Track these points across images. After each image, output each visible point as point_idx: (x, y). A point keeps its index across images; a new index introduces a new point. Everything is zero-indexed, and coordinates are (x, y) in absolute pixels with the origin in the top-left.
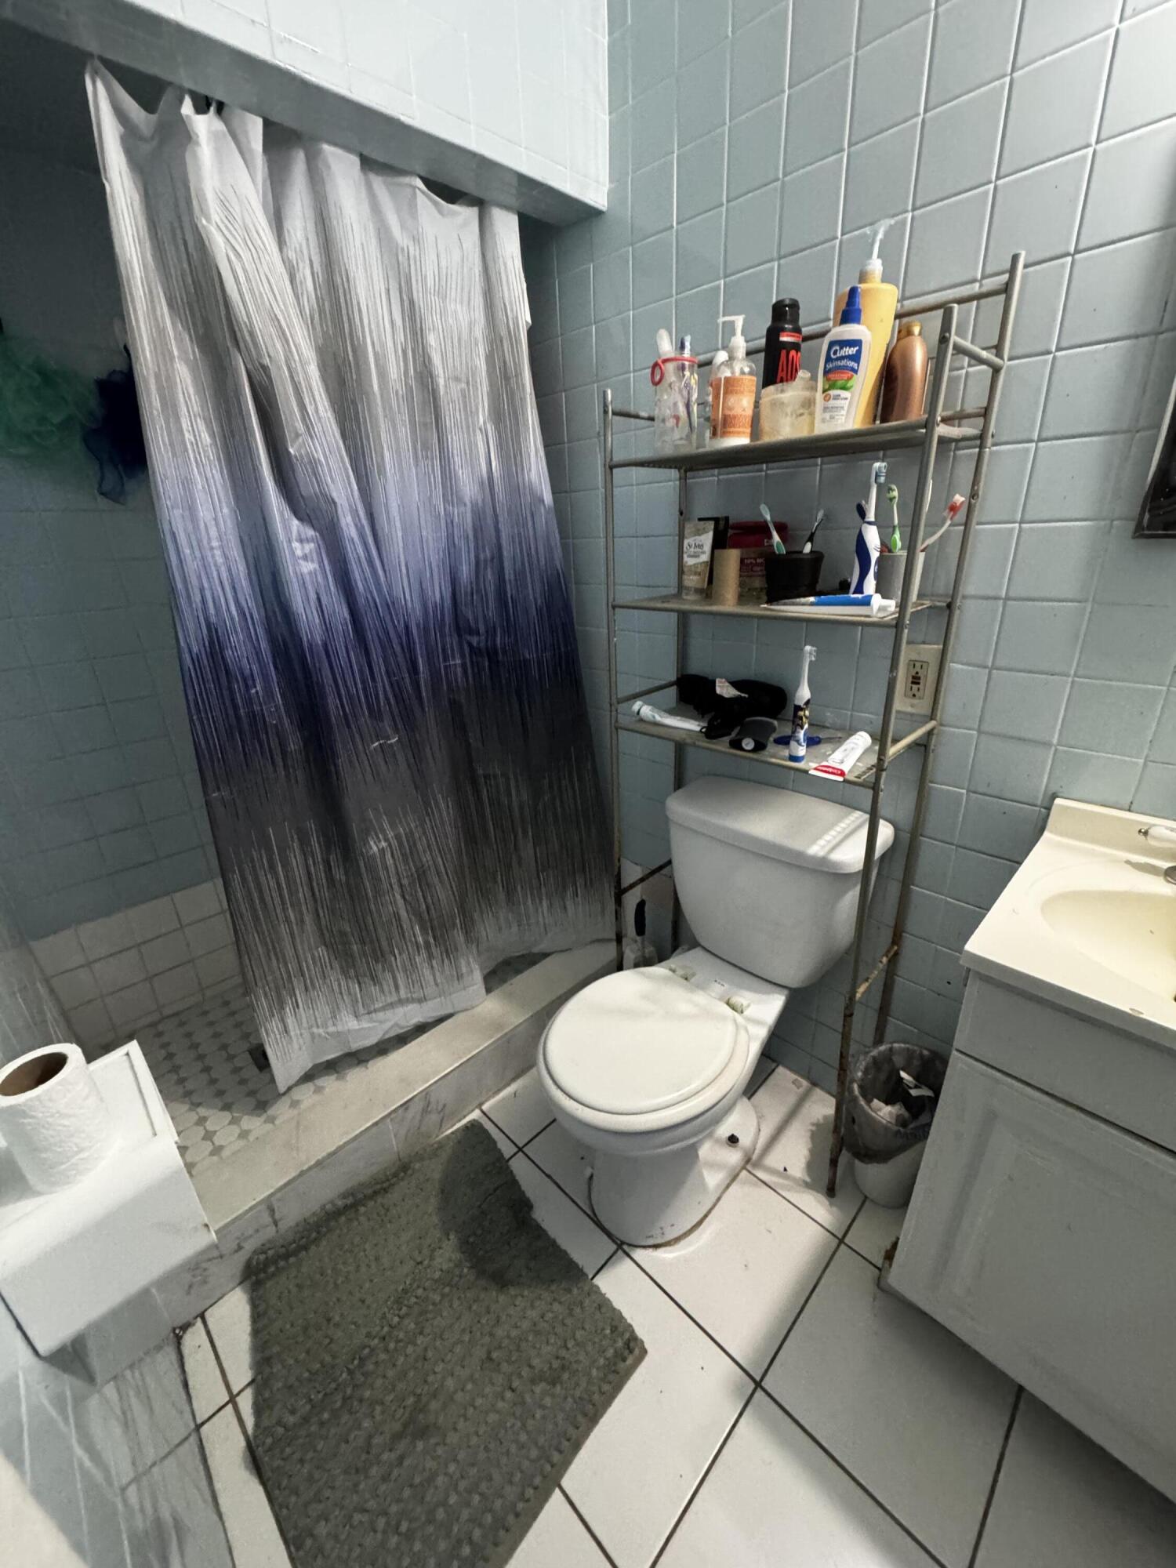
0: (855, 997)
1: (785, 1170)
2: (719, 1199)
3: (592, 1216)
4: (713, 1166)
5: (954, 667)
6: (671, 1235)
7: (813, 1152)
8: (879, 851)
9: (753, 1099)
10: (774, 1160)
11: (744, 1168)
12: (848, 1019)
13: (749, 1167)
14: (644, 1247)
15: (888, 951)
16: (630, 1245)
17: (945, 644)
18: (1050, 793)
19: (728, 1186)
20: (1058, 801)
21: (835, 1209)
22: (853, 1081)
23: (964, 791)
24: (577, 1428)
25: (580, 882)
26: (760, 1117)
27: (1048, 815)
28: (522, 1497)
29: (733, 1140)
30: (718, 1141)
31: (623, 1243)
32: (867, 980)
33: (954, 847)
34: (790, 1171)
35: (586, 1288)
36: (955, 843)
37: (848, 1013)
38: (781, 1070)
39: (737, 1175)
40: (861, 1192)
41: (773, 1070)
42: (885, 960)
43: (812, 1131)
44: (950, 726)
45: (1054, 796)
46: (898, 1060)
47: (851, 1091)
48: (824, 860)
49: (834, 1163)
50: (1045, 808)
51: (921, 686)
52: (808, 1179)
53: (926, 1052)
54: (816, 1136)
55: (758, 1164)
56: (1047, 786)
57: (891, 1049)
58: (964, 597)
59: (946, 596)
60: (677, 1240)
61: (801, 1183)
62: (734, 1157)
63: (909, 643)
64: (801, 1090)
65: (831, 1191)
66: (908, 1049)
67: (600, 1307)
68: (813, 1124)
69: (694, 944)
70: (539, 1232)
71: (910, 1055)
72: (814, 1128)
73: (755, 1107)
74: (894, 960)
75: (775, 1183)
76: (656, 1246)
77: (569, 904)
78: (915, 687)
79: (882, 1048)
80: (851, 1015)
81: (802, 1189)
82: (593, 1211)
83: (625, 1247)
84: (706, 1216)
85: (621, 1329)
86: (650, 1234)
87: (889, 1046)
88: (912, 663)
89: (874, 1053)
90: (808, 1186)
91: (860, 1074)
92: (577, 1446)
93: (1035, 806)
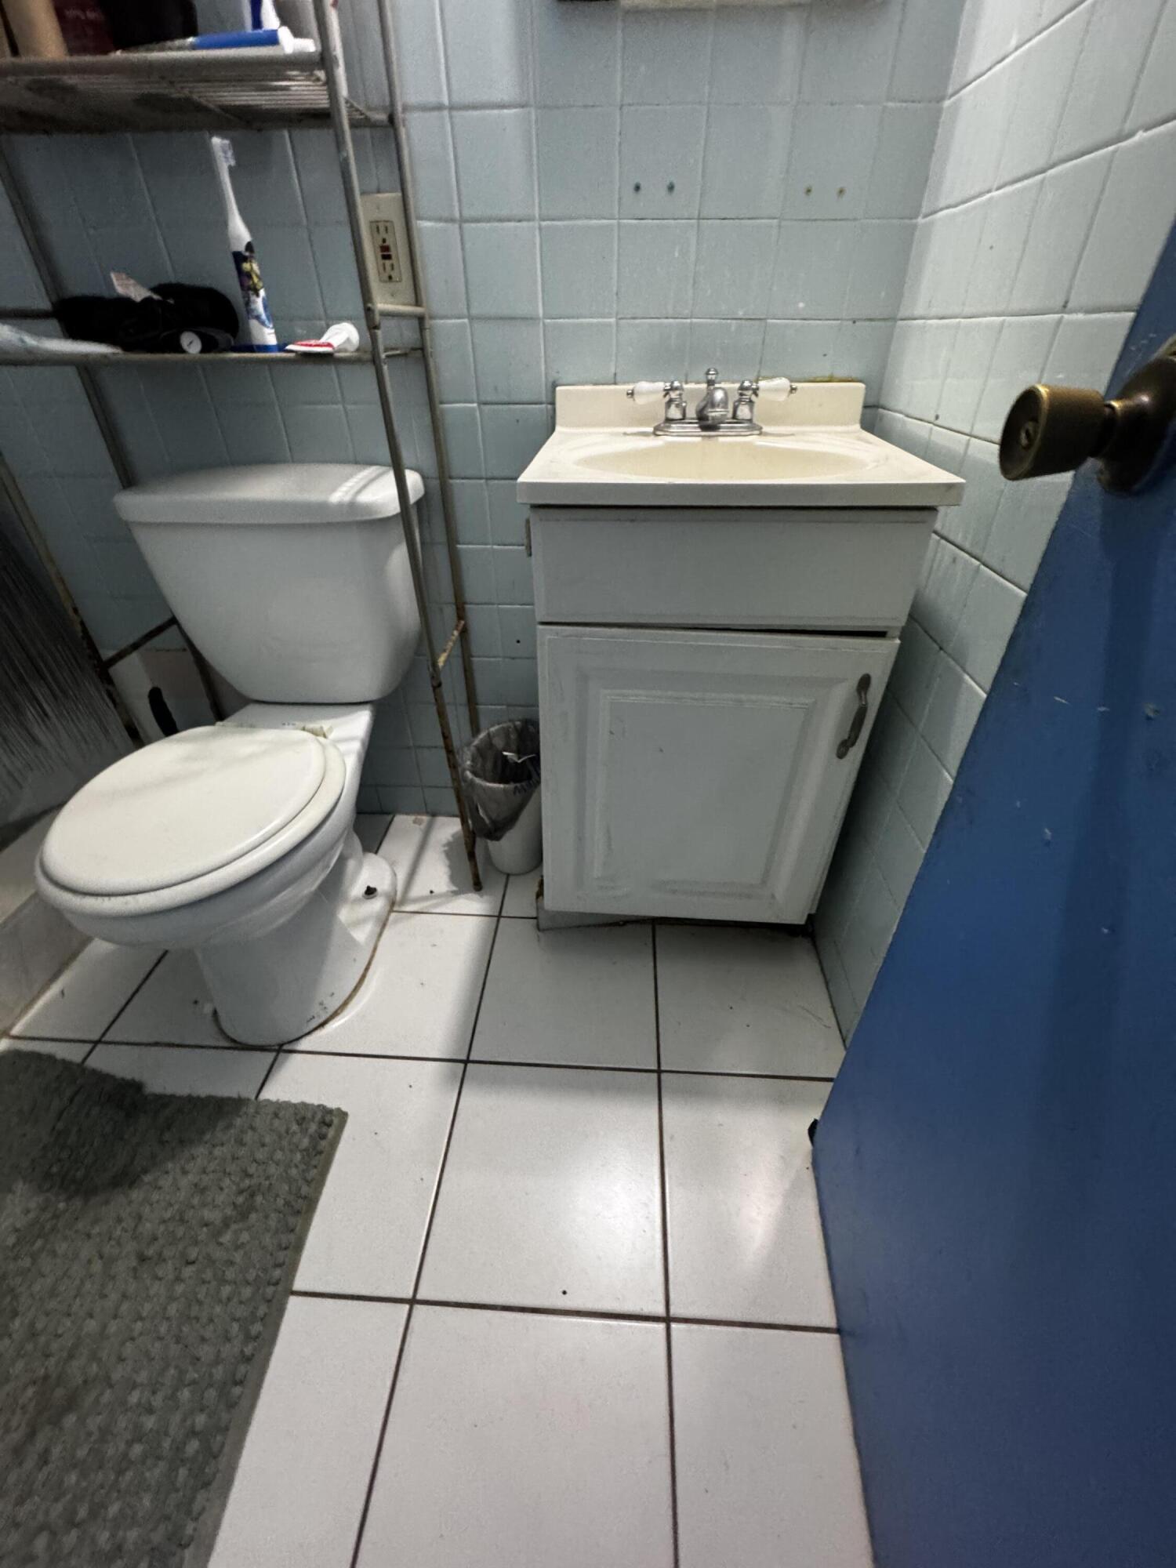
0: (438, 666)
1: (431, 892)
2: (375, 949)
3: (232, 1045)
4: (358, 923)
5: (424, 226)
6: (333, 1004)
7: (452, 867)
8: (413, 497)
9: (380, 851)
10: (419, 889)
11: (391, 911)
12: (438, 690)
13: (395, 909)
14: (309, 1033)
15: (457, 626)
16: (290, 1042)
17: (403, 190)
18: (551, 380)
19: (380, 935)
20: (558, 389)
21: (486, 898)
22: (464, 770)
23: (475, 405)
24: (292, 1231)
25: (40, 692)
26: (392, 864)
27: (554, 410)
28: (249, 1338)
29: (370, 892)
30: (357, 901)
31: (281, 1045)
32: (445, 651)
33: (483, 481)
34: (436, 891)
35: (252, 1110)
36: (484, 476)
37: (435, 684)
38: (399, 819)
39: (387, 919)
40: (501, 872)
41: (390, 823)
42: (456, 633)
43: (445, 851)
44: (442, 318)
45: (554, 385)
46: (499, 743)
47: (465, 779)
48: (352, 506)
49: (471, 855)
50: (550, 404)
51: (394, 261)
52: (454, 888)
53: (518, 723)
54: (450, 852)
55: (404, 901)
56: (546, 374)
57: (489, 734)
58: (405, 109)
59: (384, 108)
60: (345, 1004)
61: (450, 894)
62: (378, 905)
63: (363, 193)
64: (423, 826)
65: (478, 886)
66: (503, 728)
67: (276, 1115)
68: (444, 846)
69: (244, 701)
70: (164, 1101)
71: (506, 732)
72: (446, 848)
73: (385, 858)
74: (464, 633)
75: (426, 907)
76: (322, 1025)
77: (38, 731)
78: (388, 262)
79: (482, 735)
80: (440, 685)
81: (454, 898)
82: (234, 1041)
83: (286, 1047)
84: (367, 969)
85: (309, 1115)
86: (309, 1017)
87: (487, 732)
88: (374, 225)
89: (476, 742)
90: (455, 893)
91: (469, 763)
92: (298, 1246)
93: (541, 403)
